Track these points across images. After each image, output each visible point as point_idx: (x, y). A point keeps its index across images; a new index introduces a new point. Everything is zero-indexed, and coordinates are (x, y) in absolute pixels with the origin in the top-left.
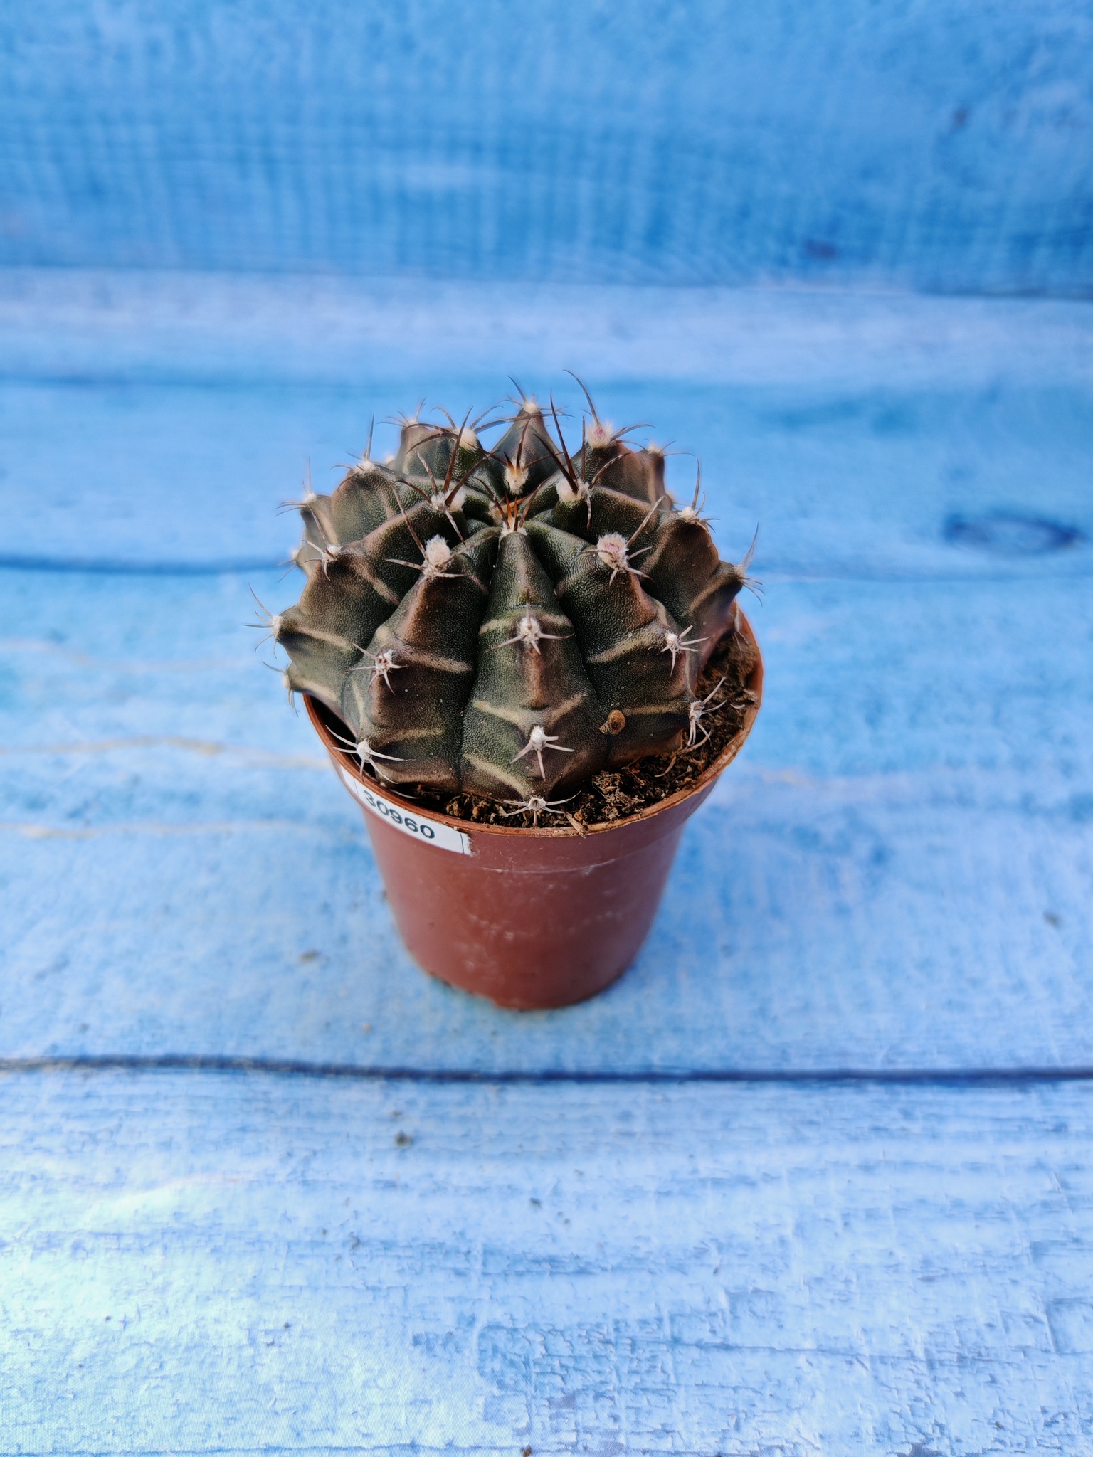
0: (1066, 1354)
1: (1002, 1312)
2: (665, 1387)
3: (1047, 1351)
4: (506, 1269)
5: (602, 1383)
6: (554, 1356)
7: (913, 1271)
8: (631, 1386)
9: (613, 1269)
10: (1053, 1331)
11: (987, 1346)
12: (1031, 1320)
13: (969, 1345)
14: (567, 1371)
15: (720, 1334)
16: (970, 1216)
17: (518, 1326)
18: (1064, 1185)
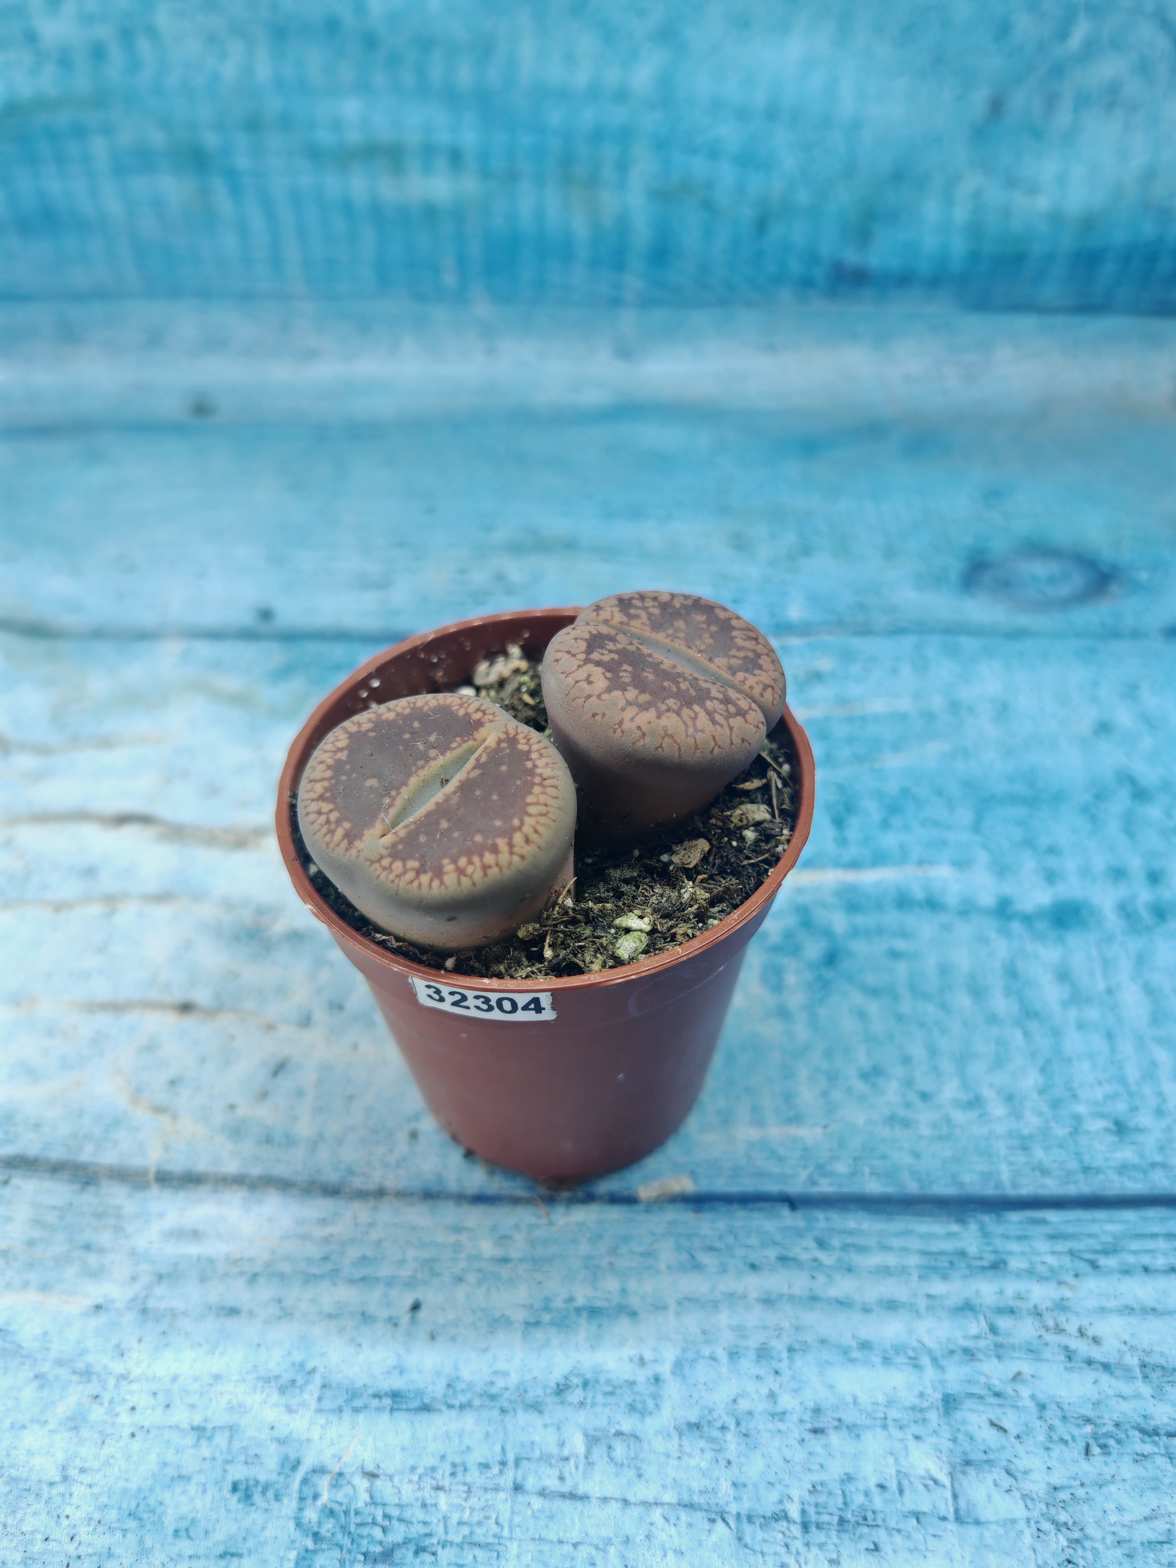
0: (968, 1523)
1: (898, 1472)
2: (496, 1541)
3: (944, 1519)
4: (343, 1404)
5: (429, 1535)
6: (378, 1504)
7: (801, 1421)
8: (458, 1539)
9: (462, 1407)
10: (955, 1497)
11: (875, 1509)
12: (930, 1483)
13: (854, 1507)
14: (390, 1523)
15: (569, 1482)
16: (877, 1360)
17: (345, 1471)
18: (993, 1330)
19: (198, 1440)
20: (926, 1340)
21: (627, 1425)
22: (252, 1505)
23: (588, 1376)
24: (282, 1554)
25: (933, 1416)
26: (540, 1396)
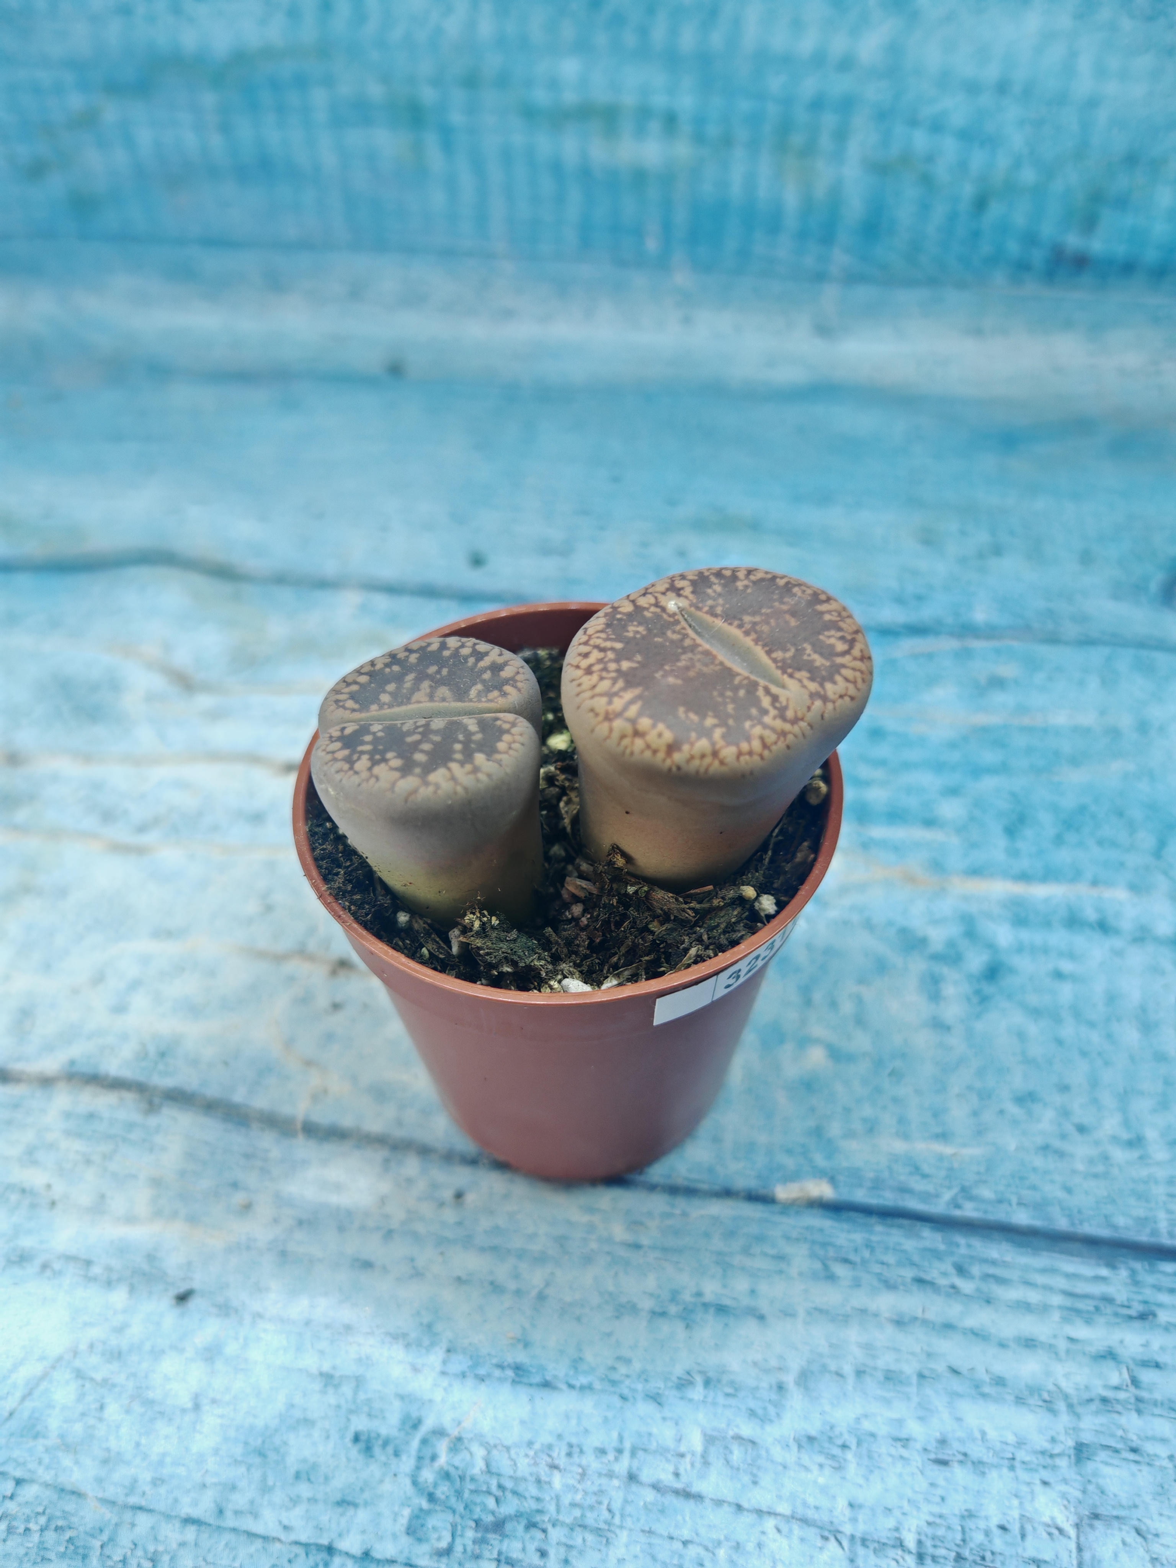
1: (1022, 1516)
2: (606, 1527)
4: (467, 1370)
5: (540, 1512)
6: (493, 1473)
7: (925, 1450)
8: (568, 1520)
9: (582, 1388)
10: (1080, 1549)
11: (994, 1550)
12: (1056, 1532)
13: (972, 1545)
14: (504, 1494)
15: (684, 1478)
16: (1010, 1398)
17: (464, 1435)
18: (1135, 1382)
19: (326, 1386)
20: (1064, 1384)
21: (747, 1429)
22: (372, 1456)
23: (711, 1374)
24: (396, 1509)
25: (1063, 1463)
26: (660, 1388)
